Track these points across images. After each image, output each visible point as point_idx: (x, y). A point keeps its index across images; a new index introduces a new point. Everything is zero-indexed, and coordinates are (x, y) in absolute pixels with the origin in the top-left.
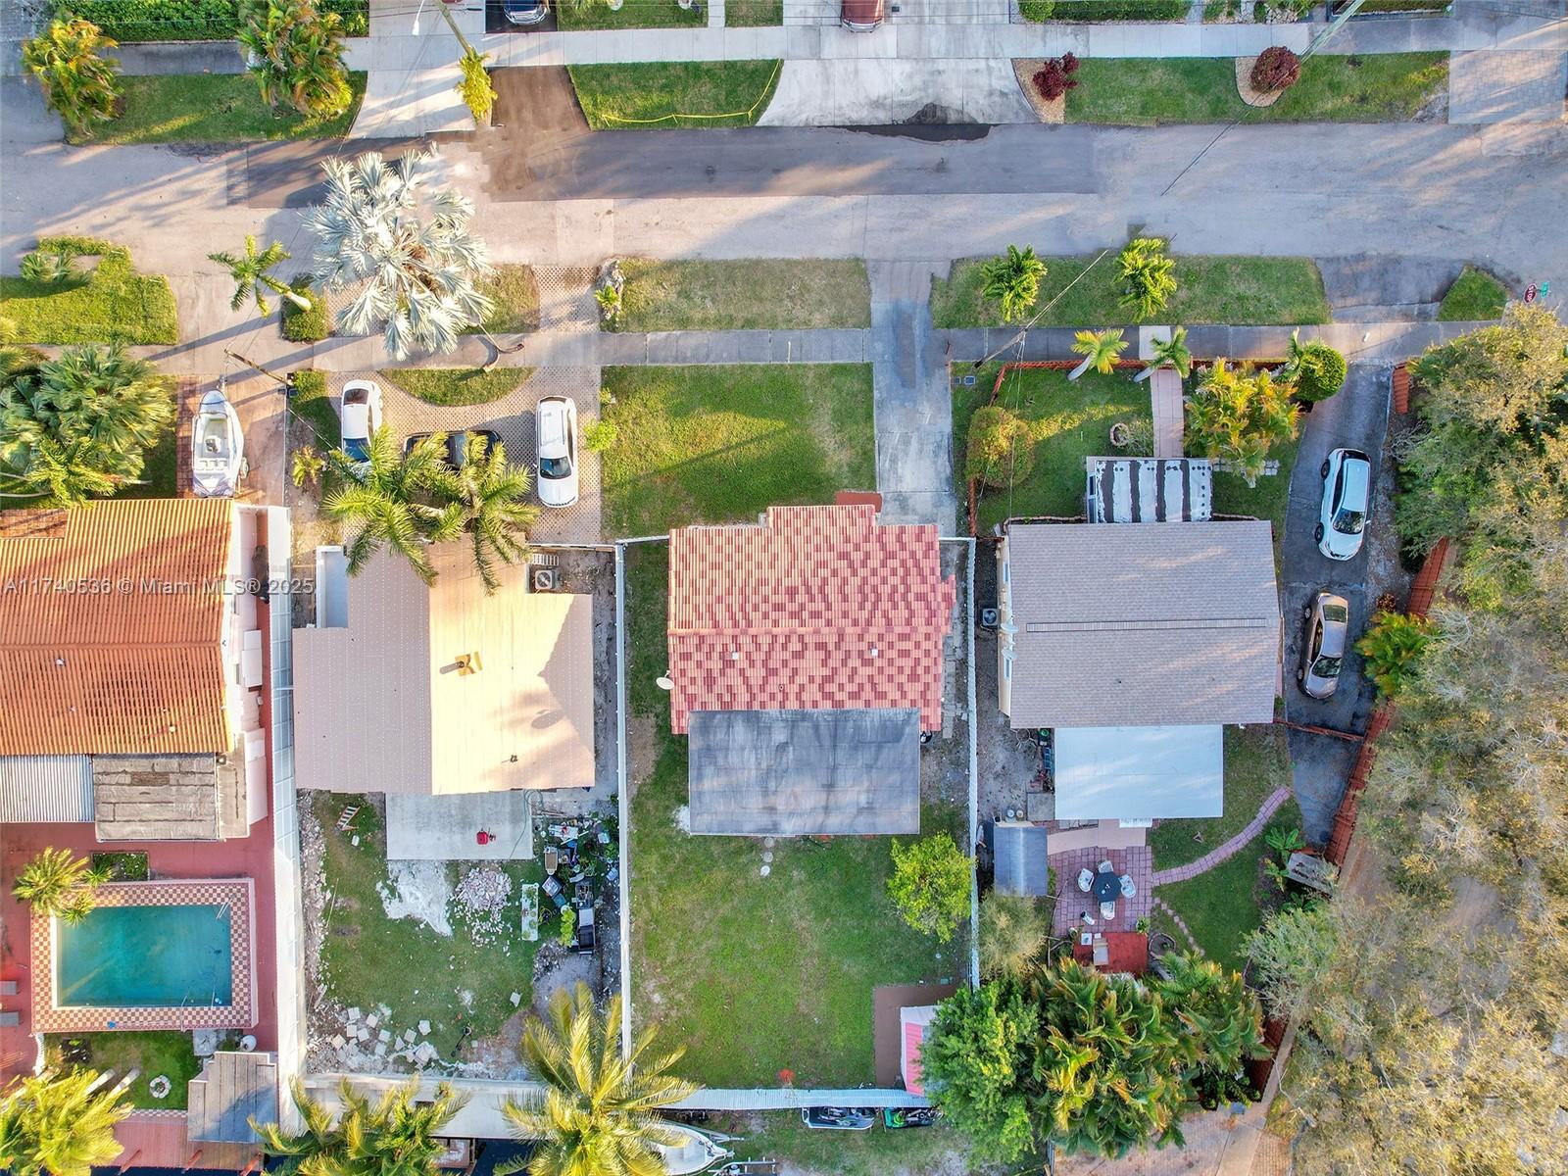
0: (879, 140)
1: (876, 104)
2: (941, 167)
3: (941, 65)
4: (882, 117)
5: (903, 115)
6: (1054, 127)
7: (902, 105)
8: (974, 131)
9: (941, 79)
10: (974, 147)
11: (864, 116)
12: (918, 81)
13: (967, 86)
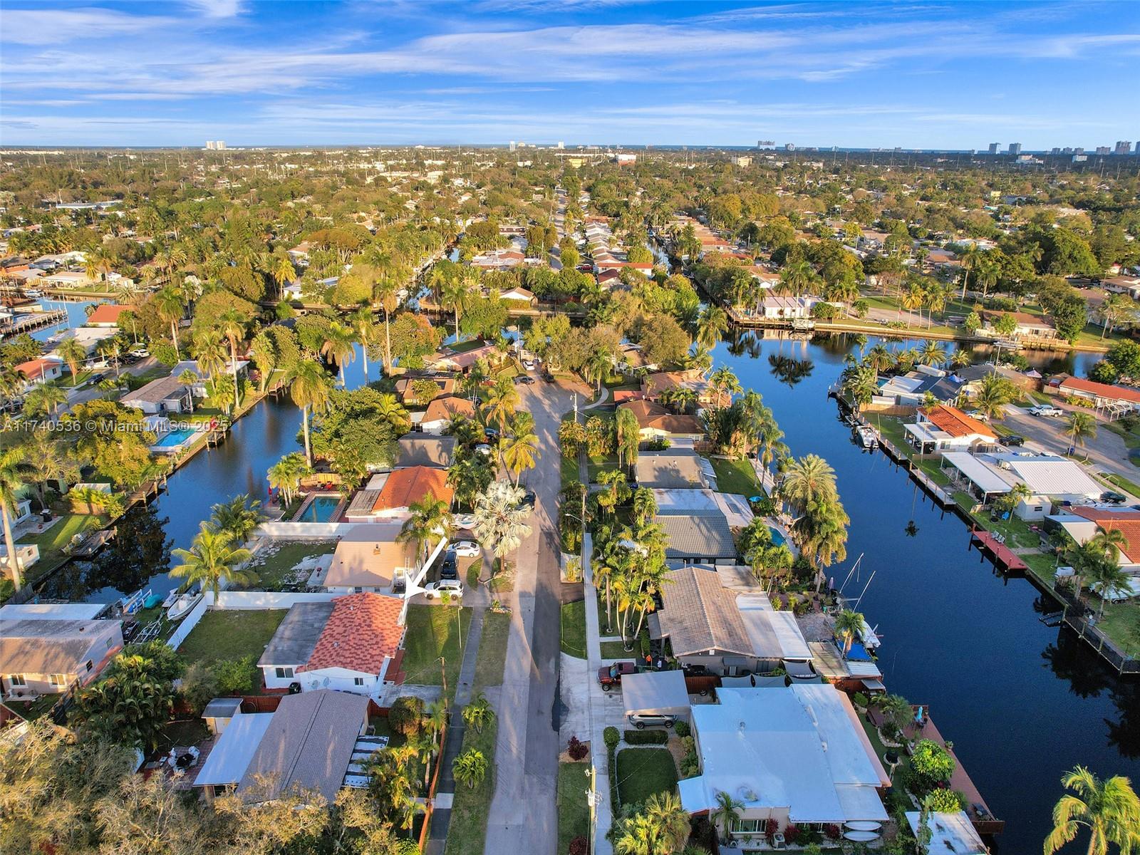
0: (553, 691)
1: (569, 690)
2: (540, 712)
3: (586, 713)
4: (563, 692)
5: (564, 700)
6: (558, 758)
7: (568, 699)
8: (556, 725)
9: (580, 713)
10: (549, 726)
11: (564, 685)
12: (579, 704)
13: (577, 723)
